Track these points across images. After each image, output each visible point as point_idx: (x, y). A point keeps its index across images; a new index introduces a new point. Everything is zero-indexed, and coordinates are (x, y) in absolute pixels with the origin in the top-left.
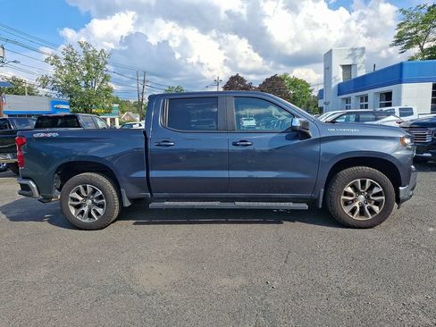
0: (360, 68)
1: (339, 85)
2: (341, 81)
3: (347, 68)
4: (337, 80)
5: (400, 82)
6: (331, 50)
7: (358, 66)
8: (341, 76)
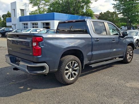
0: (27, 11)
1: (20, 17)
2: (20, 16)
3: (22, 10)
4: (19, 15)
5: (54, 19)
6: (15, 2)
7: (27, 10)
8: (20, 14)
